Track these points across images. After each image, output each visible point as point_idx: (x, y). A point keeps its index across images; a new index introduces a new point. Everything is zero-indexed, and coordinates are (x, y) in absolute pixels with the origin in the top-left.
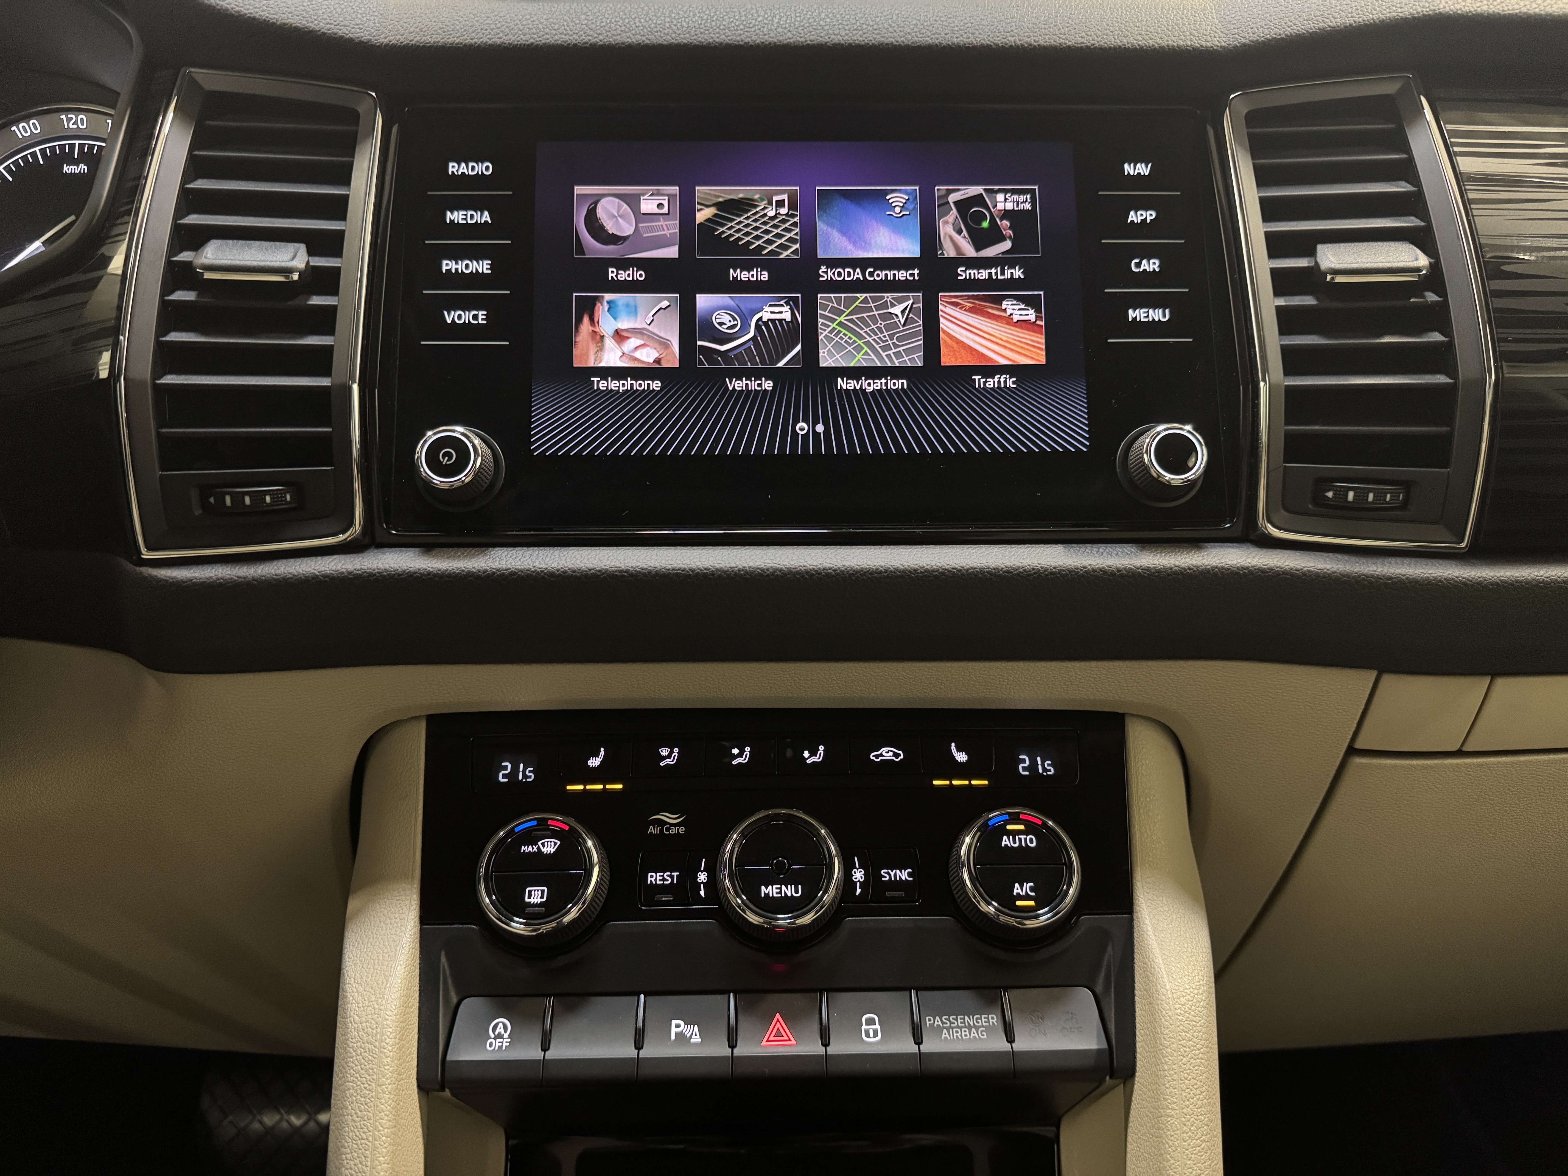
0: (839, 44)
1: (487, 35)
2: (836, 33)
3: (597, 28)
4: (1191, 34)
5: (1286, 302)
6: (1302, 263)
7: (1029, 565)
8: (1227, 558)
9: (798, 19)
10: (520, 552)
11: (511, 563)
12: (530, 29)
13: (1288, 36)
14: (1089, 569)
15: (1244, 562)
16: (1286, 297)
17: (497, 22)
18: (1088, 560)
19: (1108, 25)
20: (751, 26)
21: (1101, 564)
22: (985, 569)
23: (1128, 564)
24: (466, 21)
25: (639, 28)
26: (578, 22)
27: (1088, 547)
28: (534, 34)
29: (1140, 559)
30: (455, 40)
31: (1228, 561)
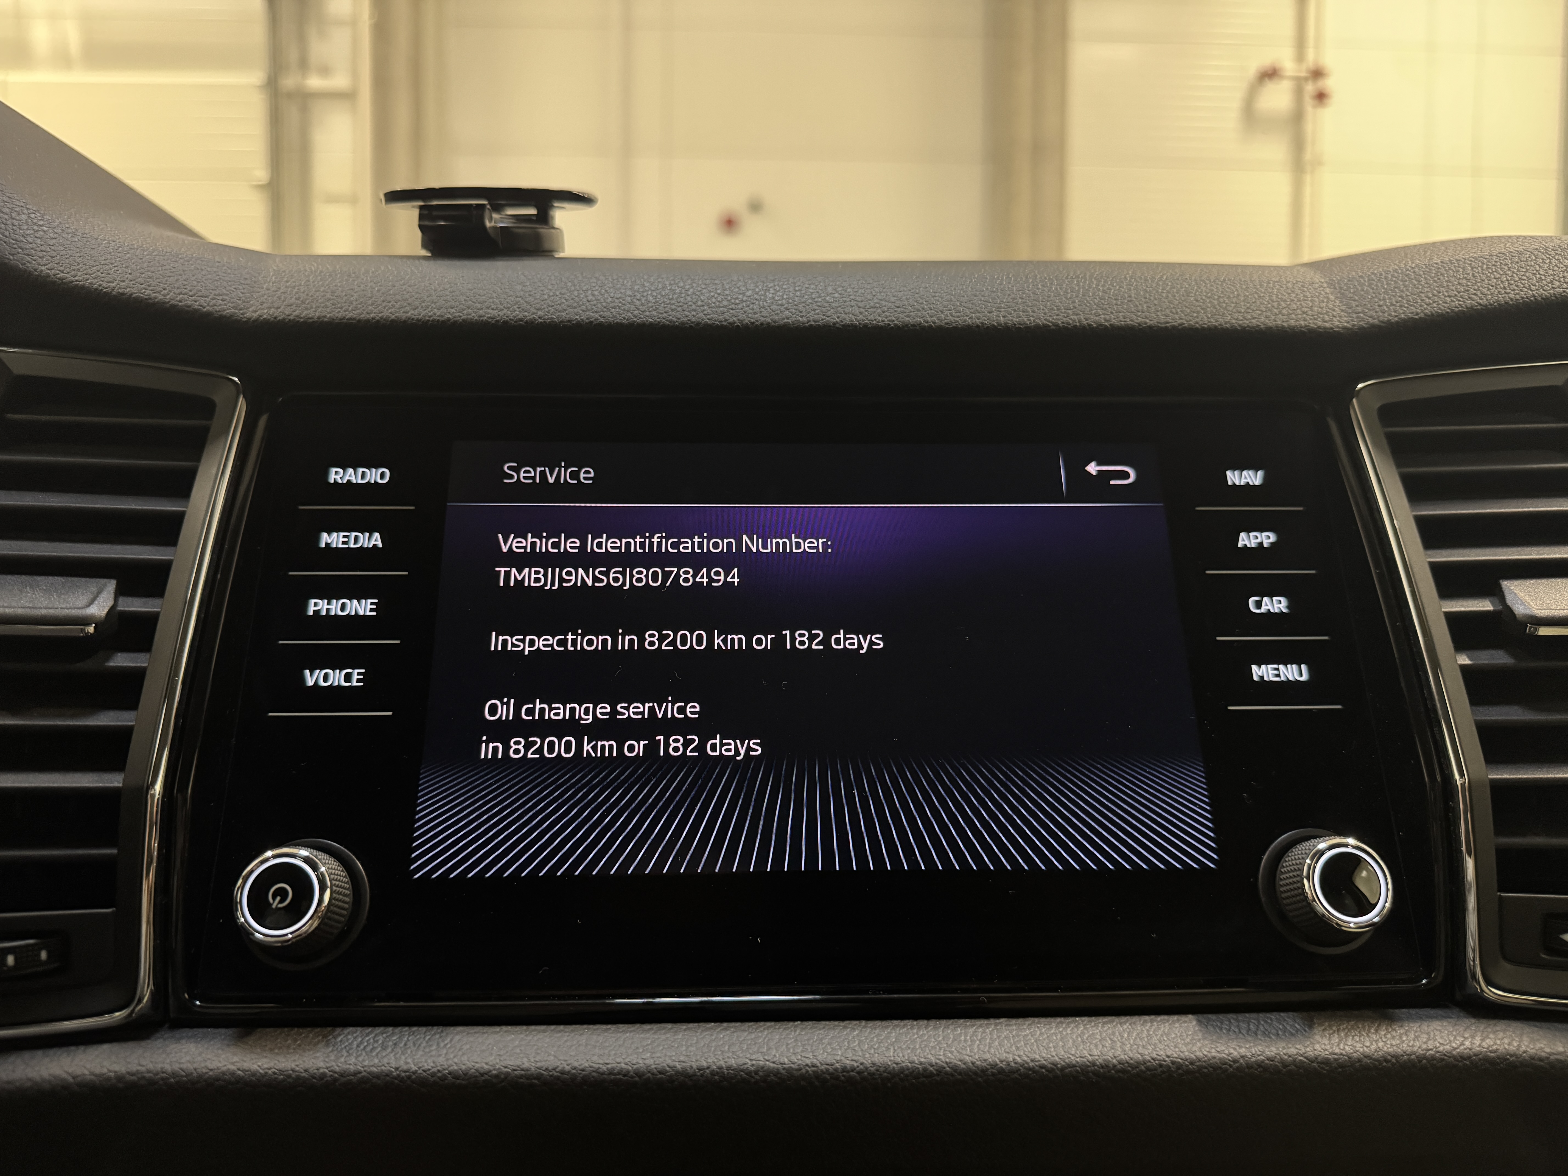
0: (852, 324)
1: (390, 308)
2: (847, 311)
3: (536, 301)
4: (1304, 313)
5: (1471, 660)
6: (1485, 605)
7: (1153, 1059)
8: (1435, 1040)
9: (798, 294)
10: (381, 1038)
11: (364, 1060)
12: (447, 301)
13: (1429, 316)
14: (1241, 1064)
15: (1462, 1047)
16: (1469, 652)
17: (405, 292)
18: (1237, 1048)
19: (1197, 301)
20: (737, 301)
21: (1259, 1056)
22: (1088, 1066)
23: (1297, 1054)
24: (363, 290)
25: (592, 303)
26: (512, 293)
27: (1232, 1021)
28: (452, 308)
29: (1312, 1043)
30: (346, 315)
31: (1438, 1045)
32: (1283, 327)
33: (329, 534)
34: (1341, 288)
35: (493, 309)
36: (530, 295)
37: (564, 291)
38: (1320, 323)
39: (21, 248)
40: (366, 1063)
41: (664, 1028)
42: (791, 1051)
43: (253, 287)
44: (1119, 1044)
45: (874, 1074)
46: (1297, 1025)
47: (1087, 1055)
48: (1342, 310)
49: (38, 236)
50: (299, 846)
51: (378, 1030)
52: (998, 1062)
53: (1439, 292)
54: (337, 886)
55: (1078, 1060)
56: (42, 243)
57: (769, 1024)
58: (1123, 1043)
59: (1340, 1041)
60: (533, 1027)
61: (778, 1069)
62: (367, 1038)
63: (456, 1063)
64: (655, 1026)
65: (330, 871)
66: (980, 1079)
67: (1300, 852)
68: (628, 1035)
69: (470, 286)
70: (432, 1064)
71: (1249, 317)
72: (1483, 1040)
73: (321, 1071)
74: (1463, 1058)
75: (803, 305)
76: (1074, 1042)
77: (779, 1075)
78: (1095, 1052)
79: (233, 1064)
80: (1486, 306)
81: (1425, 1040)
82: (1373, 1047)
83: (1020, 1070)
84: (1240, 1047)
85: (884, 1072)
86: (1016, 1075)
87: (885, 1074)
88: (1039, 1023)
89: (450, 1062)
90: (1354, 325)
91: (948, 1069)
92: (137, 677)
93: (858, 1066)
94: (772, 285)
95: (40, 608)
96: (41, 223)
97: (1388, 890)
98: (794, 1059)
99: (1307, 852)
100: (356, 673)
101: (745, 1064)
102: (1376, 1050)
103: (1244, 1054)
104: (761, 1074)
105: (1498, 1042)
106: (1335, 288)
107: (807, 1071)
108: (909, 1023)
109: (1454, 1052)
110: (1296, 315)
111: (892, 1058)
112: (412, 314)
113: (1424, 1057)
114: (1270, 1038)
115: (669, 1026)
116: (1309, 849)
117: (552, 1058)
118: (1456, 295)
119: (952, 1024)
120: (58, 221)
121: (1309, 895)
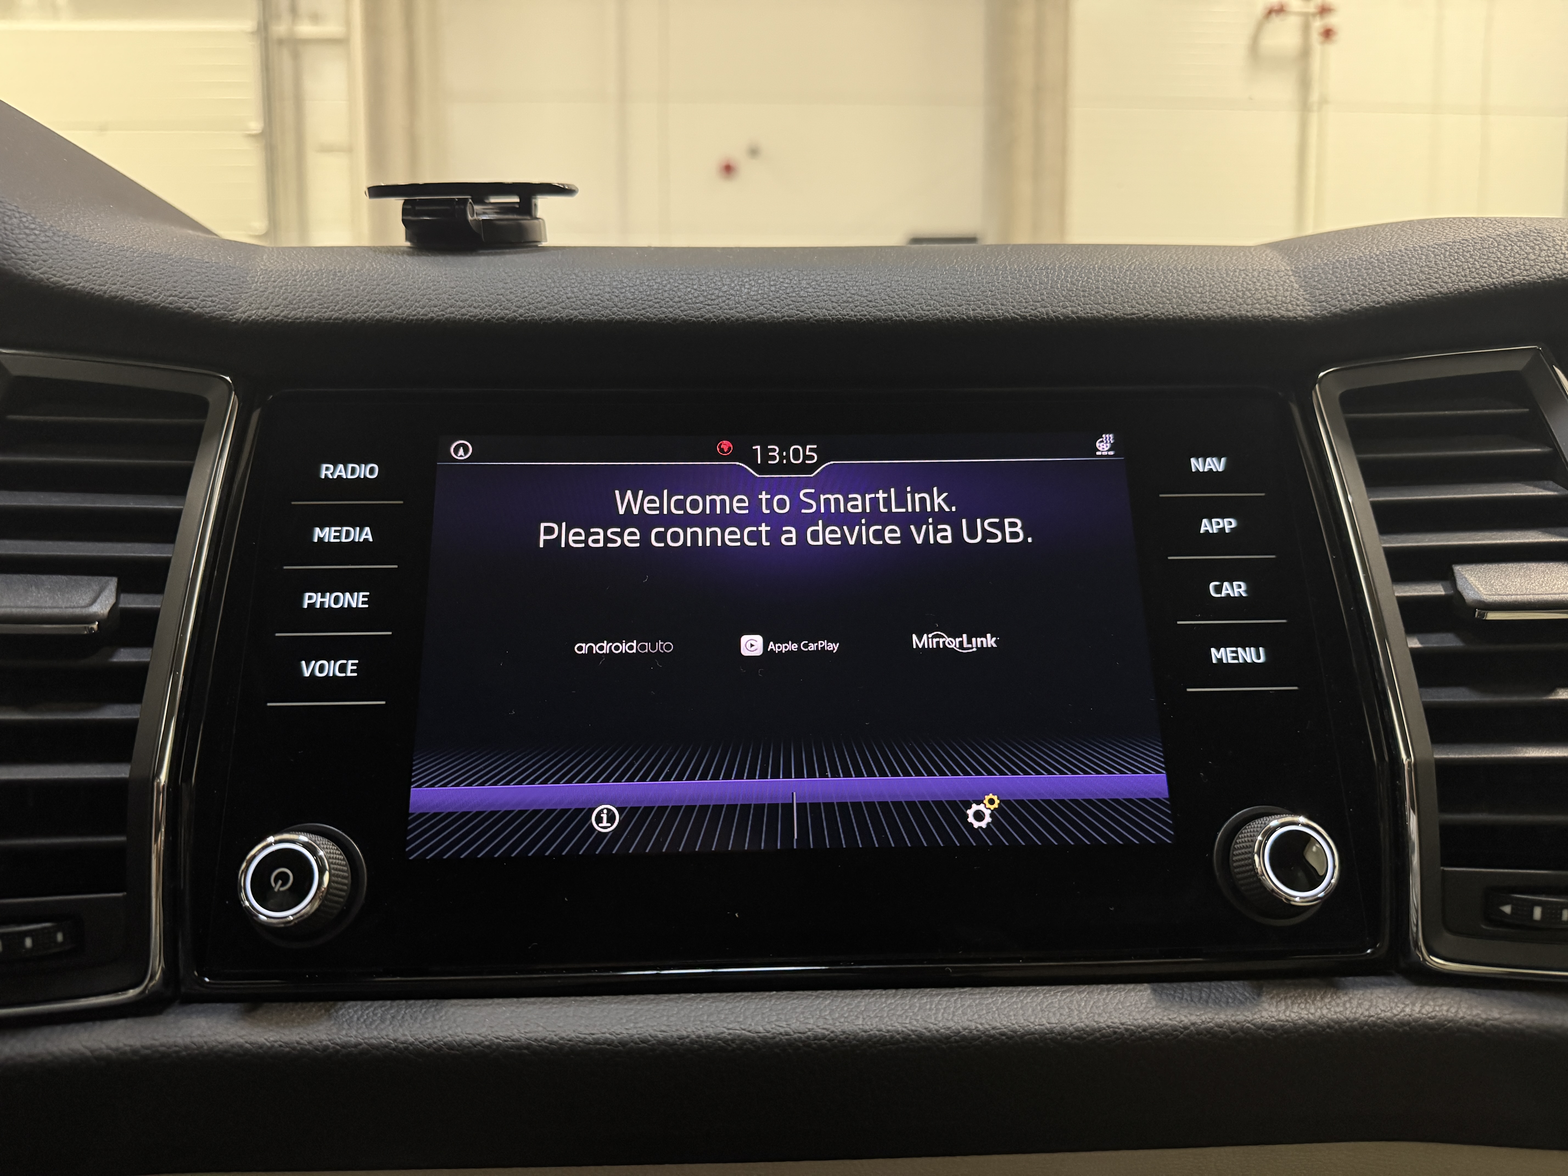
0: (825, 320)
1: (374, 308)
2: (820, 306)
3: (517, 299)
4: (1268, 302)
5: (1421, 643)
6: (1436, 590)
7: (1108, 1027)
8: (1377, 1007)
9: (773, 288)
10: (379, 1012)
11: (364, 1033)
12: (430, 300)
13: (1389, 305)
14: (1192, 1031)
15: (1402, 1014)
16: (1421, 636)
17: (389, 291)
18: (1188, 1015)
19: (1163, 291)
20: (713, 297)
21: (1209, 1023)
22: (1046, 1034)
23: (1245, 1021)
24: (349, 290)
25: (571, 300)
26: (493, 291)
27: (1185, 989)
28: (435, 307)
29: (1260, 1011)
30: (333, 315)
31: (1380, 1012)
32: (1247, 316)
33: (322, 530)
34: (1305, 276)
35: (475, 307)
36: (511, 293)
37: (544, 288)
38: (1283, 313)
39: (14, 253)
40: (366, 1035)
41: (647, 999)
42: (766, 1020)
43: (241, 288)
44: (1076, 1013)
45: (843, 1042)
46: (1246, 993)
47: (1045, 1022)
48: (1306, 299)
49: (30, 240)
50: (298, 831)
51: (377, 1004)
52: (961, 1030)
53: (1401, 281)
54: (336, 870)
55: (1037, 1027)
56: (35, 247)
57: (746, 994)
58: (1080, 1012)
59: (1287, 1008)
60: (523, 1000)
61: (753, 1038)
62: (367, 1012)
63: (450, 1035)
64: (638, 998)
65: (329, 855)
66: (944, 1046)
67: (1252, 830)
68: (612, 1006)
69: (452, 285)
70: (428, 1036)
71: (1214, 307)
72: (1422, 1007)
73: (324, 1043)
74: (1402, 1024)
75: (778, 300)
76: (1033, 1010)
77: (755, 1044)
78: (1053, 1020)
79: (240, 1037)
80: (1447, 294)
81: (1367, 1007)
82: (1318, 1014)
83: (981, 1037)
84: (1191, 1015)
85: (854, 1039)
86: (977, 1042)
87: (854, 1042)
88: (1001, 991)
89: (445, 1034)
90: (1317, 315)
91: (913, 1036)
92: (140, 671)
93: (829, 1035)
94: (747, 279)
95: (46, 608)
96: (33, 226)
97: (1334, 867)
98: (768, 1027)
99: (1259, 829)
100: (351, 664)
101: (722, 1033)
102: (1320, 1017)
103: (1194, 1021)
104: (737, 1042)
105: (1437, 1009)
106: (1300, 277)
107: (781, 1040)
108: (878, 992)
109: (1395, 1019)
110: (1260, 305)
111: (861, 1027)
112: (397, 313)
113: (1366, 1023)
114: (1221, 1006)
115: (652, 997)
116: (1261, 827)
117: (540, 1029)
118: (1417, 283)
119: (918, 993)
120: (49, 224)
121: (1259, 870)
